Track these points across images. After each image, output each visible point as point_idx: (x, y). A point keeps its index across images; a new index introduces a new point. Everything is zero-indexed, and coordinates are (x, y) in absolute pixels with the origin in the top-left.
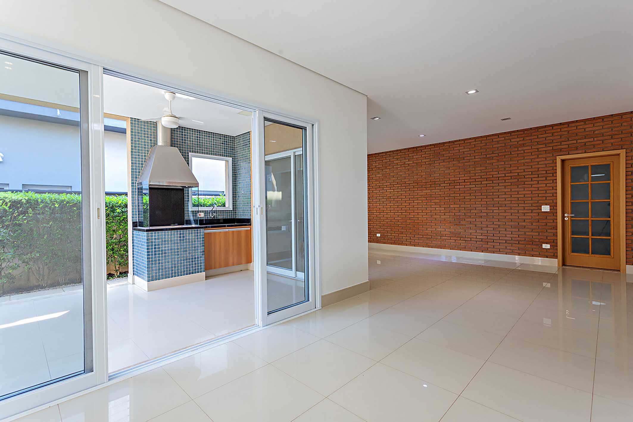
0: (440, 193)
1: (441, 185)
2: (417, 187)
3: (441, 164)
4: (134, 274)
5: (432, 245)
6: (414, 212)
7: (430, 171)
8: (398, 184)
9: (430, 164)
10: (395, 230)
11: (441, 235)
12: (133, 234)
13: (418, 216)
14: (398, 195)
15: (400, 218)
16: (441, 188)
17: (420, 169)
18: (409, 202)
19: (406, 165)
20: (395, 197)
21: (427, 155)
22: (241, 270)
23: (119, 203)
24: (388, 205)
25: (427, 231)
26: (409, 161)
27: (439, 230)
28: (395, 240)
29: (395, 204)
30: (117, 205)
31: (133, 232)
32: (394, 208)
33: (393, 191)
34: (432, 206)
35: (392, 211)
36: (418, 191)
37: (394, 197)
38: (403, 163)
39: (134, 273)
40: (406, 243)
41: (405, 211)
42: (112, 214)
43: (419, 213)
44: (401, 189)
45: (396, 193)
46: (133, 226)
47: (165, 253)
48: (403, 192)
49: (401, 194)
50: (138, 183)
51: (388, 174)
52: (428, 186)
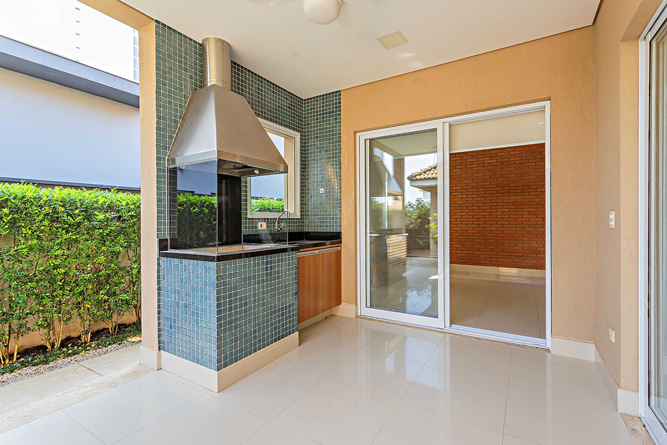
0: (536, 200)
1: (538, 190)
2: (502, 192)
3: (538, 164)
4: (159, 349)
5: (523, 264)
6: (497, 224)
7: (522, 172)
8: (473, 188)
9: (522, 164)
10: (468, 246)
11: (537, 253)
12: (159, 264)
13: (503, 229)
14: (473, 202)
15: (475, 232)
16: (537, 193)
17: (506, 169)
18: (490, 210)
19: (486, 165)
20: (469, 205)
21: (517, 152)
22: (326, 317)
23: (100, 203)
24: (457, 214)
25: (517, 248)
26: (490, 159)
27: (534, 245)
28: (468, 259)
29: (468, 214)
30: (96, 205)
31: (158, 260)
32: (467, 218)
33: (465, 196)
34: (524, 217)
35: (463, 223)
36: (503, 198)
37: (466, 205)
38: (481, 162)
39: (159, 347)
40: (485, 262)
41: (483, 223)
42: (87, 223)
43: (504, 225)
44: (478, 195)
45: (470, 199)
46: (160, 249)
47: (246, 304)
48: (480, 199)
49: (478, 201)
50: (168, 160)
51: (458, 175)
52: (518, 191)
